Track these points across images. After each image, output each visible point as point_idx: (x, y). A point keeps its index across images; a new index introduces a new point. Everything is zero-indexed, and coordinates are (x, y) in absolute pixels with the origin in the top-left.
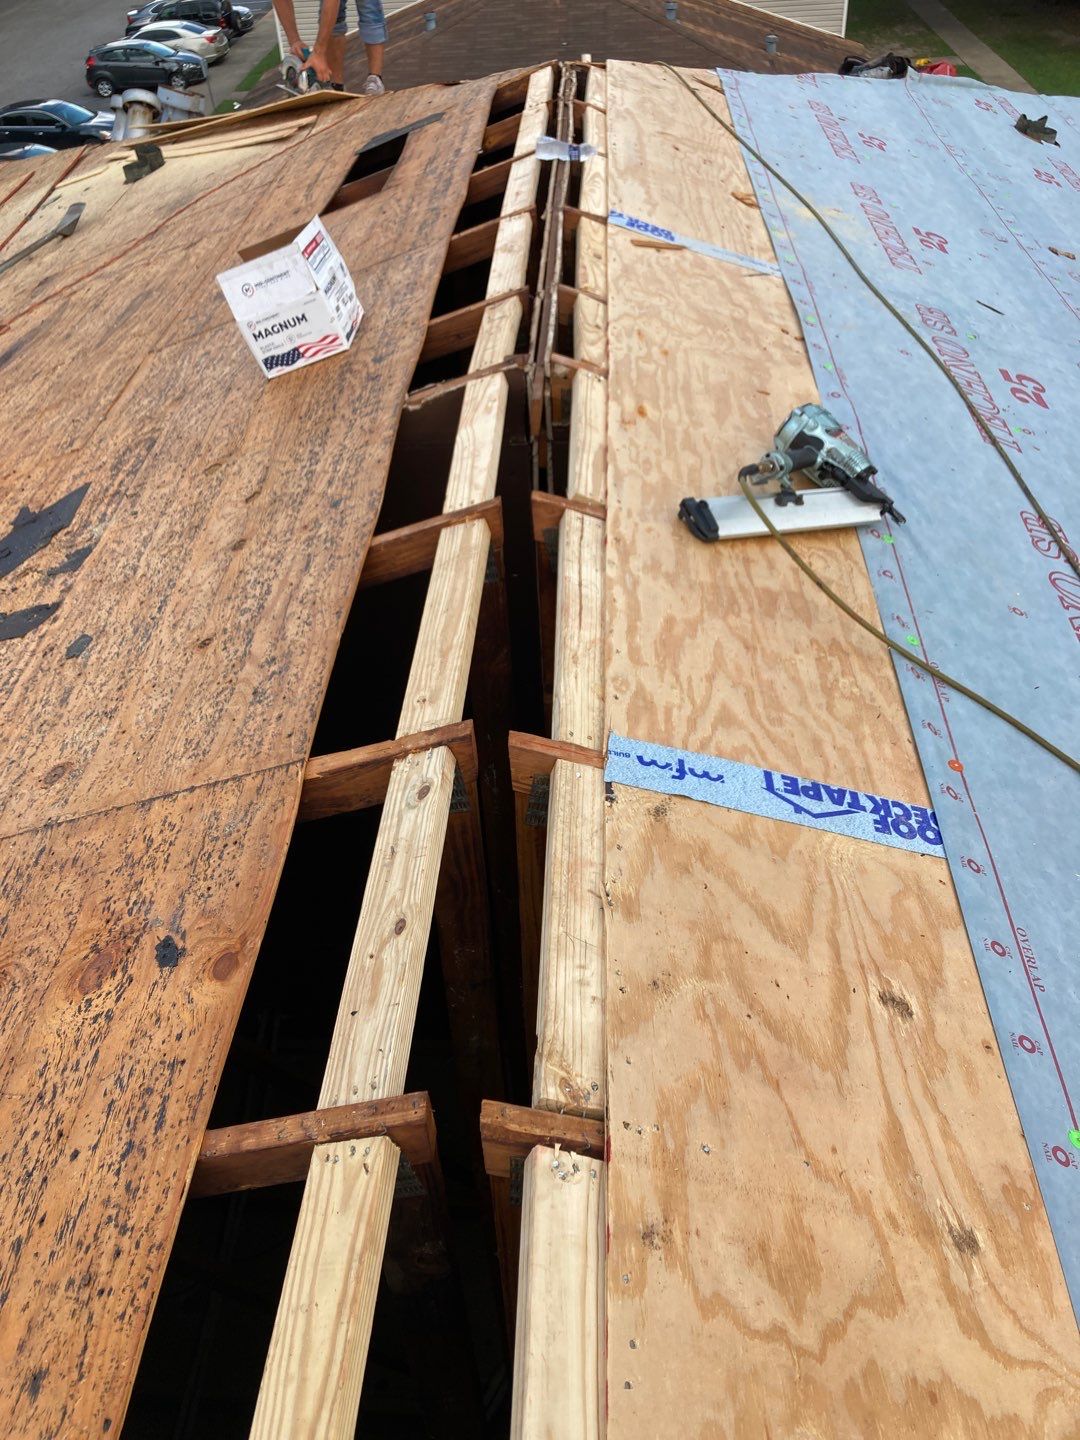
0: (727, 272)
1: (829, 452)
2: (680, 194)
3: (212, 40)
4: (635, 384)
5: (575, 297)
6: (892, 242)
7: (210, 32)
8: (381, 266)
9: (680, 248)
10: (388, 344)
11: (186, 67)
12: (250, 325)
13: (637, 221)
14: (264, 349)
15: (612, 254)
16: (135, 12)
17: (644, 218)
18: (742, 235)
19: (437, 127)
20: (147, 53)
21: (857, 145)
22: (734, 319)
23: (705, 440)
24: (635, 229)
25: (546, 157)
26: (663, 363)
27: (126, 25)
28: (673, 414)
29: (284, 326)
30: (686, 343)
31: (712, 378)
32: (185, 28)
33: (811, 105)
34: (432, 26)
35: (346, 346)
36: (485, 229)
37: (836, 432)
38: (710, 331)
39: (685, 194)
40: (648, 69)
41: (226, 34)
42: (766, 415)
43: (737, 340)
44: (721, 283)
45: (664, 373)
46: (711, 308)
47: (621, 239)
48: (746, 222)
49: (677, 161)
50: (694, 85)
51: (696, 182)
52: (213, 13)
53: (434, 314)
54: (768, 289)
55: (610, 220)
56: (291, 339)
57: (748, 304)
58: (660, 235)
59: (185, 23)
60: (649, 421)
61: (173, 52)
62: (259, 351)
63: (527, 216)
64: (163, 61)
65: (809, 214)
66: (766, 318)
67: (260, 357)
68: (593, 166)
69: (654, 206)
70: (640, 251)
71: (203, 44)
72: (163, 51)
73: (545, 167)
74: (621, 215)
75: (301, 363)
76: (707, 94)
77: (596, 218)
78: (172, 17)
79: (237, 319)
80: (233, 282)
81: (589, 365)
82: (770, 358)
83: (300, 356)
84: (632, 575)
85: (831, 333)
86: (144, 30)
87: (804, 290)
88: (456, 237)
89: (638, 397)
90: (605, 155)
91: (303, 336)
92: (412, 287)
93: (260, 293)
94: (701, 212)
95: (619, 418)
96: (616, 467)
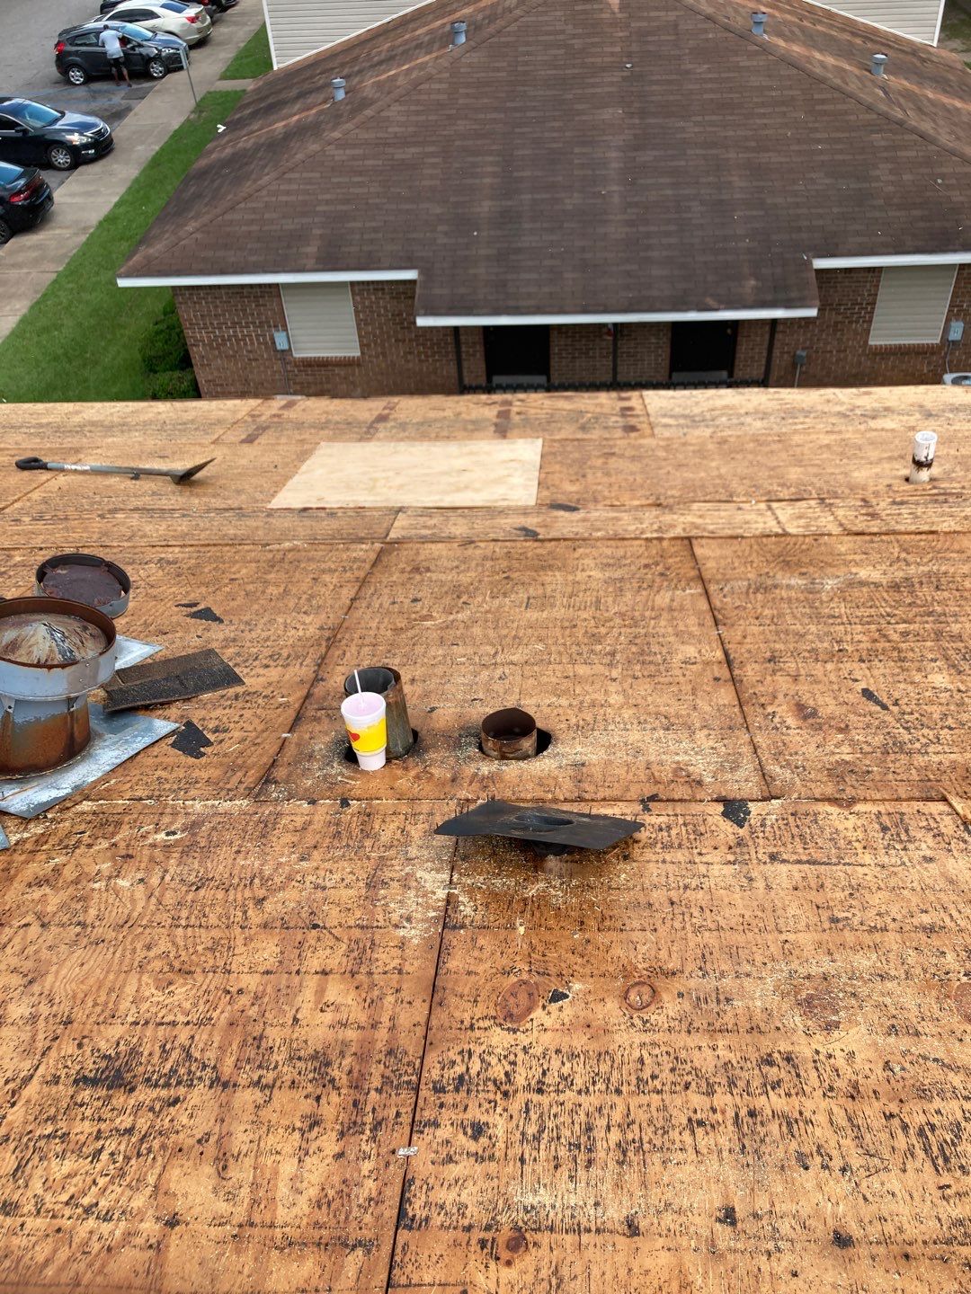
3: (193, 20)
7: (192, 11)
11: (166, 52)
32: (165, 5)
41: (208, 12)
61: (150, 34)
64: (140, 46)
71: (184, 25)
72: (138, 34)
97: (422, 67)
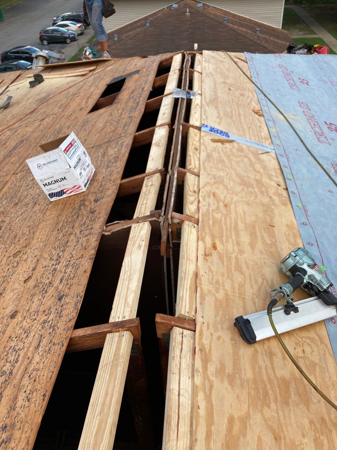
0: (252, 152)
1: (309, 276)
2: (232, 112)
3: (79, 27)
4: (211, 228)
5: (185, 174)
6: (317, 129)
7: (79, 25)
8: (106, 144)
9: (232, 141)
10: (102, 192)
11: (71, 36)
12: (41, 181)
13: (214, 128)
14: (48, 190)
15: (203, 148)
16: (56, 18)
17: (217, 127)
18: (257, 131)
19: (136, 76)
20: (58, 31)
21: (298, 83)
22: (256, 180)
23: (246, 263)
24: (213, 133)
25: (177, 97)
26: (225, 212)
27: (53, 22)
28: (230, 247)
29: (56, 181)
30: (235, 198)
31: (248, 220)
32: (71, 23)
33: (280, 66)
34: (148, 24)
35: (84, 189)
36: (149, 131)
37: (313, 266)
38: (245, 189)
39: (234, 113)
40: (218, 54)
41: (84, 25)
42: (274, 240)
43: (258, 193)
44: (250, 160)
45: (225, 219)
46: (245, 174)
47: (207, 138)
48: (259, 124)
49: (230, 96)
50: (236, 60)
51: (238, 105)
52: (80, 19)
53: (123, 177)
54: (270, 161)
55: (202, 129)
56: (60, 187)
57: (262, 171)
58: (223, 135)
59: (71, 22)
60: (218, 252)
61: (67, 31)
62: (47, 191)
63: (167, 127)
64: (64, 34)
65: (283, 118)
66: (270, 179)
67: (47, 193)
68: (196, 101)
69: (221, 119)
70: (215, 144)
71: (77, 29)
72: (64, 31)
73: (176, 101)
74: (207, 126)
75: (65, 196)
76: (241, 64)
77: (196, 128)
78: (67, 20)
79: (36, 178)
80: (33, 163)
81: (190, 218)
82: (274, 204)
83: (64, 193)
84: (209, 380)
85: (298, 183)
86: (58, 24)
87: (285, 159)
88: (137, 133)
89: (213, 237)
90: (201, 95)
91: (65, 185)
92: (116, 159)
93: (45, 167)
94: (240, 121)
95: (203, 253)
96: (201, 289)
97: (138, 31)
